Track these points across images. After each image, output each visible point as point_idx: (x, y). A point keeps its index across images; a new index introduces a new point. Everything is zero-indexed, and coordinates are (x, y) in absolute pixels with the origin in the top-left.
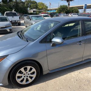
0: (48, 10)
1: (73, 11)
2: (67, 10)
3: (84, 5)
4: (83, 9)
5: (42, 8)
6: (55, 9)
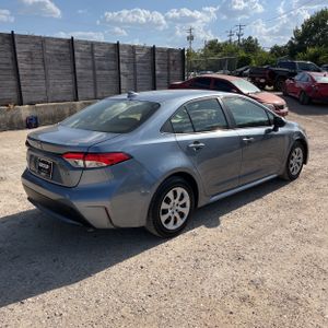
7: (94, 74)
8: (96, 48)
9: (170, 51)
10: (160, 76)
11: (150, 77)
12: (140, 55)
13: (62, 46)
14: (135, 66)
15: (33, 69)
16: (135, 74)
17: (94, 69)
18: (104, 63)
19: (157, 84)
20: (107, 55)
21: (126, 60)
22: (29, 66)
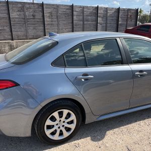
7: (84, 24)
8: (85, 10)
9: (129, 10)
10: (121, 25)
11: (115, 25)
12: (110, 13)
13: (67, 9)
14: (107, 19)
15: (52, 21)
16: (106, 23)
17: (83, 21)
18: (89, 17)
19: (119, 29)
20: (91, 13)
21: (102, 15)
22: (50, 20)
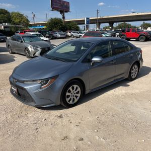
0: (31, 26)
1: (71, 27)
2: (61, 25)
3: (86, 19)
4: (84, 24)
5: (20, 22)
6: (43, 25)
